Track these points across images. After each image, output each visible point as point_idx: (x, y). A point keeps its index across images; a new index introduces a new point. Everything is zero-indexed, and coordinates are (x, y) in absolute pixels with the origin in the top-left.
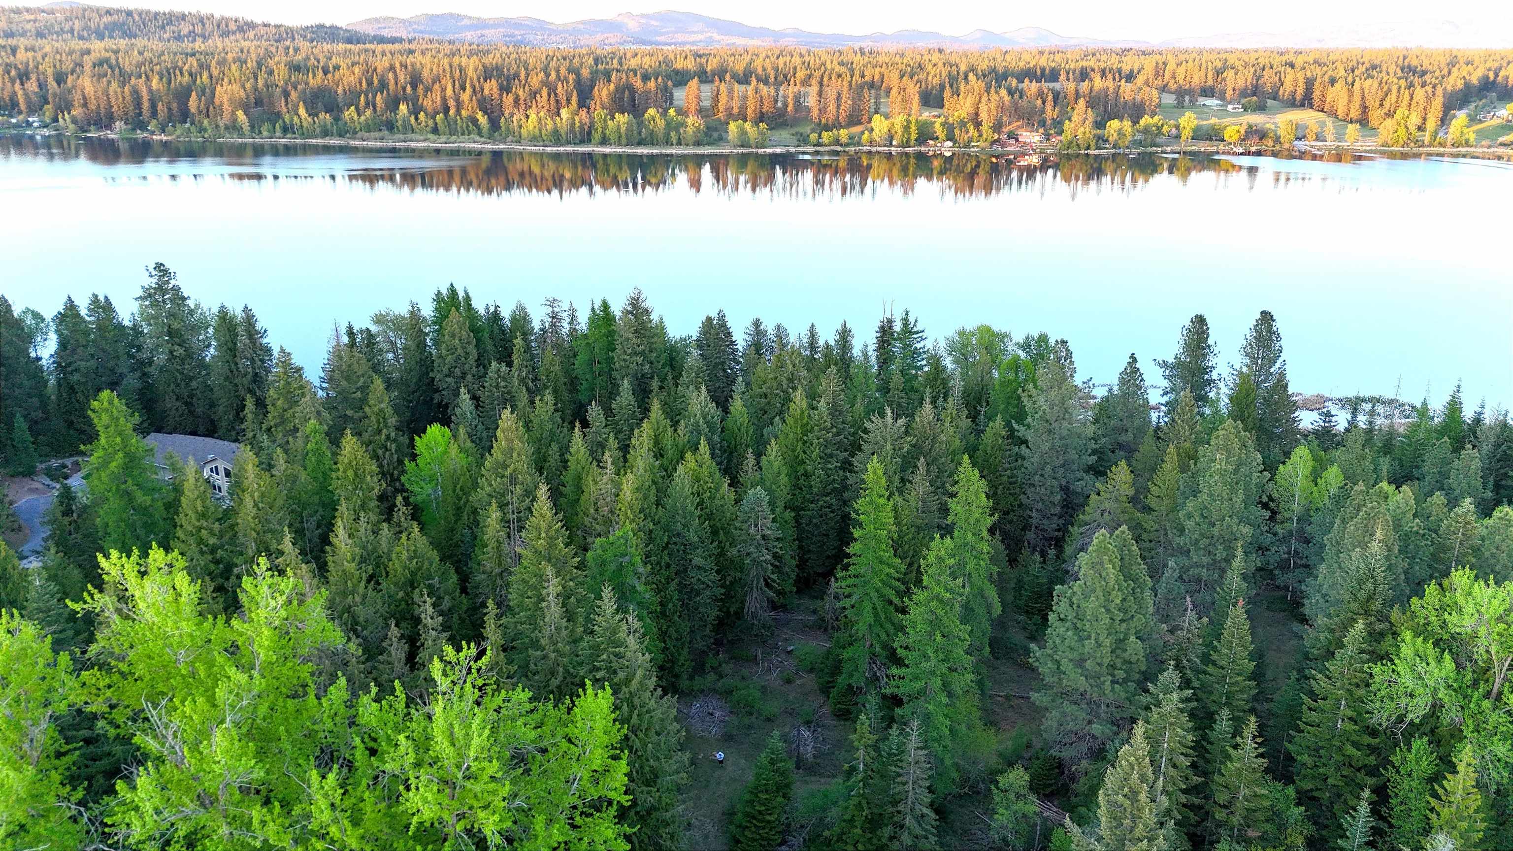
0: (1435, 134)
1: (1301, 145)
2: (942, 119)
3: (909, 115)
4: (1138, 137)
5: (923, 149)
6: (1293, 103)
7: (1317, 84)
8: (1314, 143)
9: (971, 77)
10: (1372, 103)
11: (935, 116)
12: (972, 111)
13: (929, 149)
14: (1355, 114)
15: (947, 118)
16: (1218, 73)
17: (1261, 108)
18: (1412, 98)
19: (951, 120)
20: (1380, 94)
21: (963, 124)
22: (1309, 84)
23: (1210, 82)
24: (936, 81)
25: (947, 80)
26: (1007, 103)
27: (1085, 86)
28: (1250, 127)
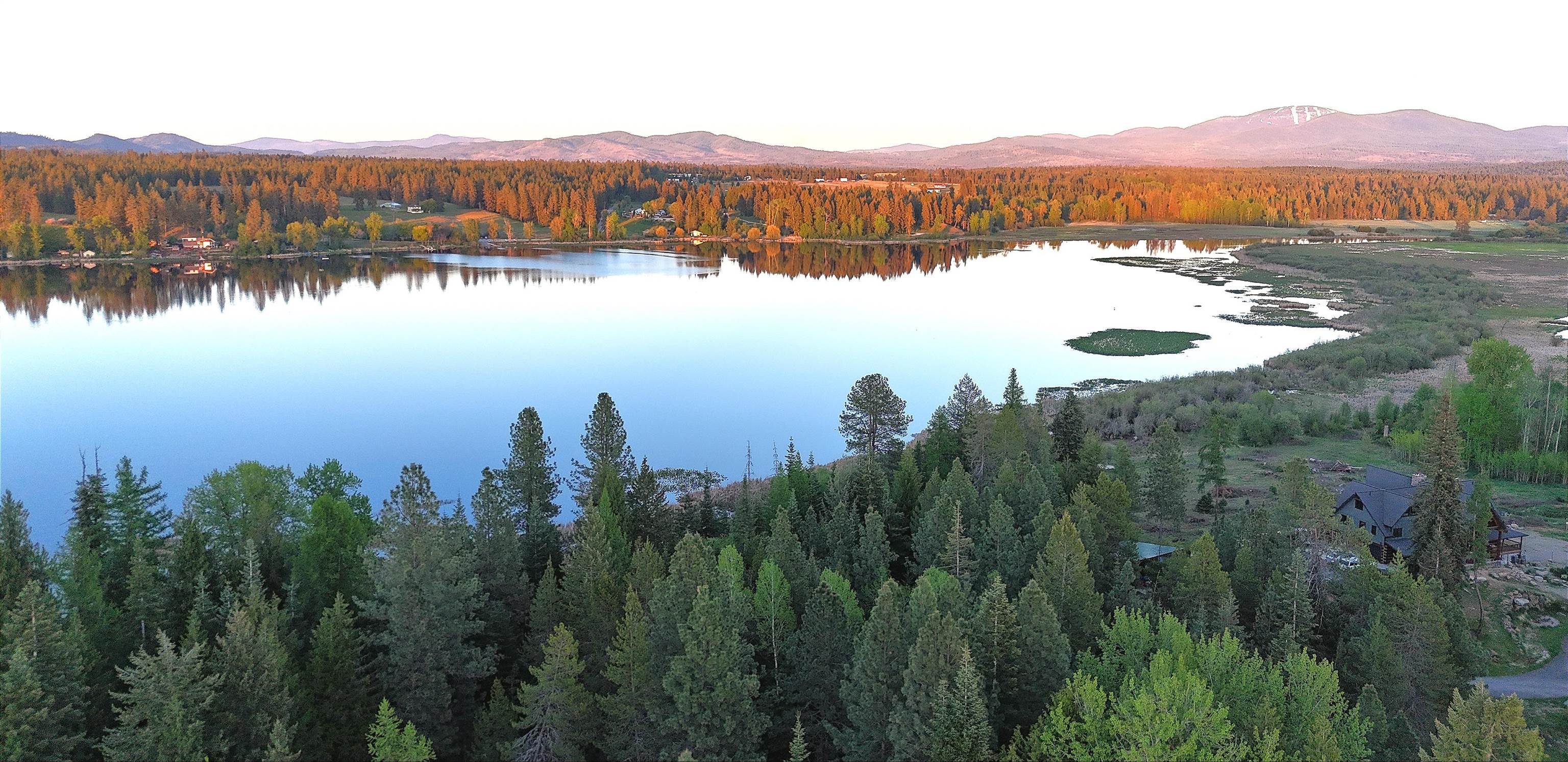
0: (595, 230)
1: (487, 242)
2: (76, 225)
3: (27, 222)
4: (325, 239)
5: (53, 261)
6: (468, 206)
7: (486, 186)
8: (496, 240)
9: (106, 177)
10: (539, 204)
11: (63, 223)
12: (115, 215)
13: (62, 260)
14: (524, 214)
15: (82, 223)
16: (390, 177)
17: (439, 210)
18: (569, 199)
19: (88, 226)
20: (543, 197)
21: (105, 230)
22: (479, 187)
23: (384, 186)
24: (58, 183)
25: (74, 182)
26: (161, 206)
27: (252, 189)
28: (436, 226)
